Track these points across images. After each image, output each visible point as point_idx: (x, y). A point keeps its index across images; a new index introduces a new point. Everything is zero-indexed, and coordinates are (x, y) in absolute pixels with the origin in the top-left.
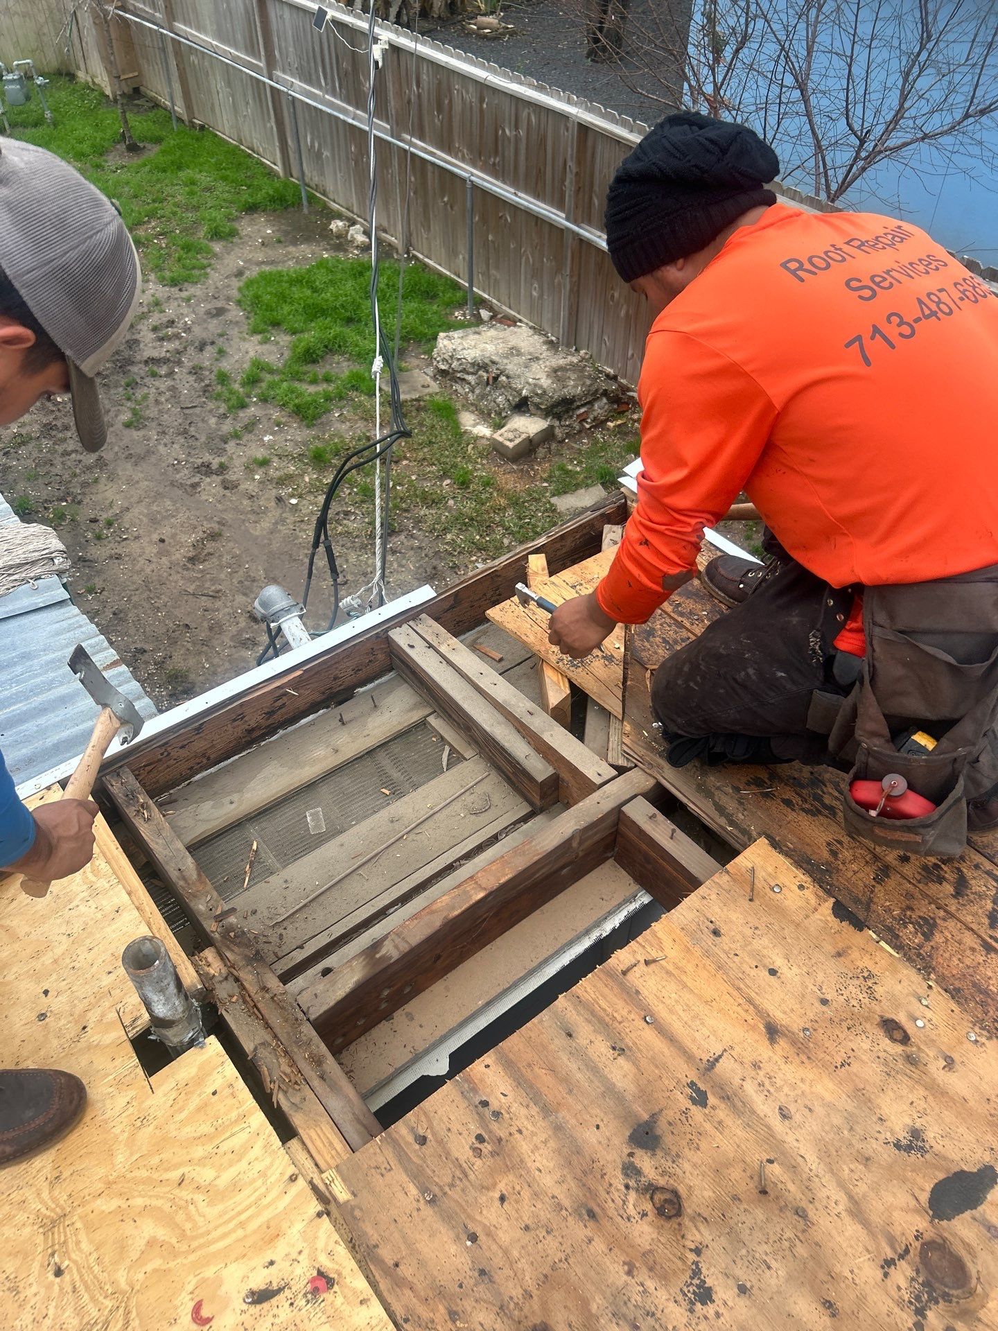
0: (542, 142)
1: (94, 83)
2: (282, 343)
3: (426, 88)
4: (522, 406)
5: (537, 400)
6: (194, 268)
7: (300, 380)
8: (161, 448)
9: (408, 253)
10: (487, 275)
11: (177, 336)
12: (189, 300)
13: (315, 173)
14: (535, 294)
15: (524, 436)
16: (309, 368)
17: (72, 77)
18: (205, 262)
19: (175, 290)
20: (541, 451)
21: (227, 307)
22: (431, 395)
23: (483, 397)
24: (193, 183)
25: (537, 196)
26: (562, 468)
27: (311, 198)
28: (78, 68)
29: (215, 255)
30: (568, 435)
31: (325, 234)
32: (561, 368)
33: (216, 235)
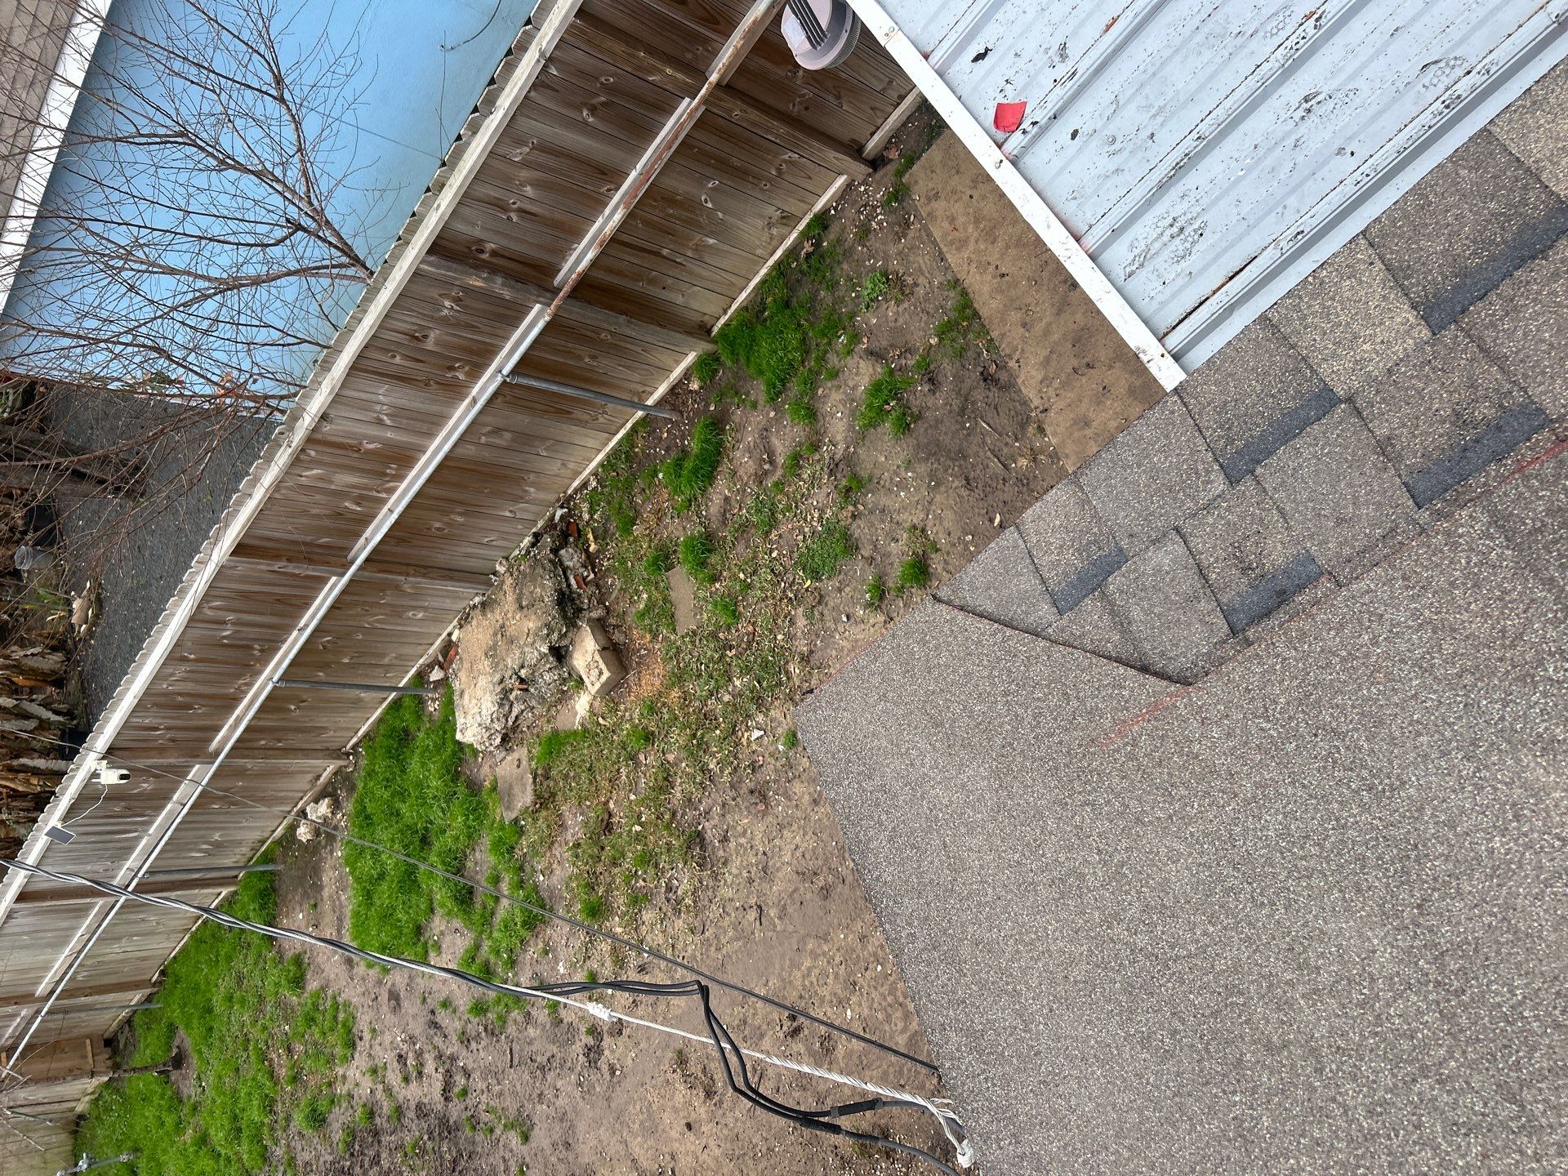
0: (245, 596)
1: (92, 1093)
2: (443, 928)
3: (160, 721)
4: (560, 654)
5: (555, 636)
6: (335, 1018)
7: (493, 914)
8: (560, 1102)
9: (348, 754)
10: (389, 667)
11: (419, 1055)
12: (374, 1031)
13: (237, 850)
14: (420, 615)
15: (597, 657)
16: (478, 900)
17: (81, 1117)
18: (329, 1003)
19: (360, 1045)
20: (618, 637)
21: (388, 986)
22: (531, 759)
23: (542, 699)
24: (230, 999)
25: (307, 605)
26: (642, 615)
27: (267, 858)
28: (72, 1109)
29: (323, 988)
30: (601, 602)
31: (312, 848)
32: (519, 600)
33: (298, 982)
